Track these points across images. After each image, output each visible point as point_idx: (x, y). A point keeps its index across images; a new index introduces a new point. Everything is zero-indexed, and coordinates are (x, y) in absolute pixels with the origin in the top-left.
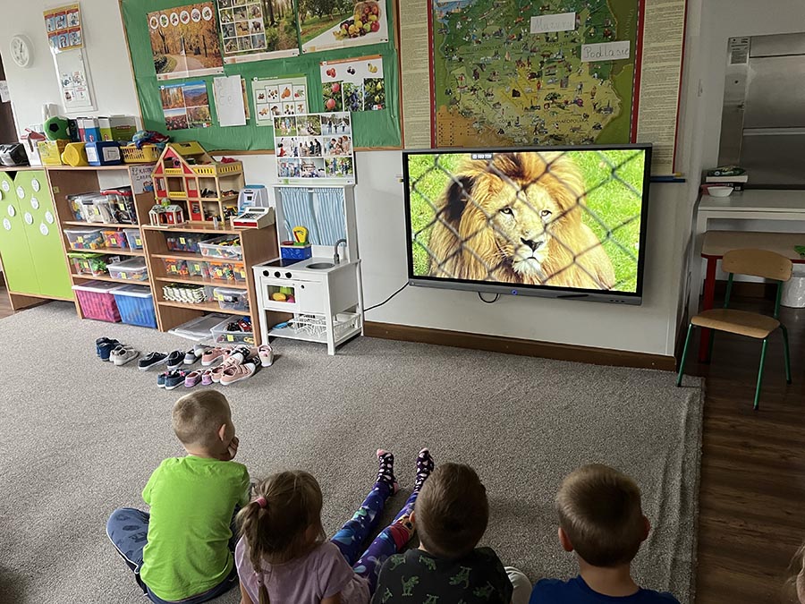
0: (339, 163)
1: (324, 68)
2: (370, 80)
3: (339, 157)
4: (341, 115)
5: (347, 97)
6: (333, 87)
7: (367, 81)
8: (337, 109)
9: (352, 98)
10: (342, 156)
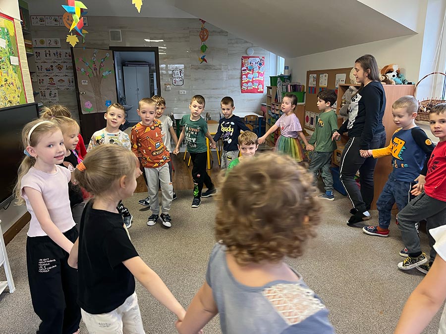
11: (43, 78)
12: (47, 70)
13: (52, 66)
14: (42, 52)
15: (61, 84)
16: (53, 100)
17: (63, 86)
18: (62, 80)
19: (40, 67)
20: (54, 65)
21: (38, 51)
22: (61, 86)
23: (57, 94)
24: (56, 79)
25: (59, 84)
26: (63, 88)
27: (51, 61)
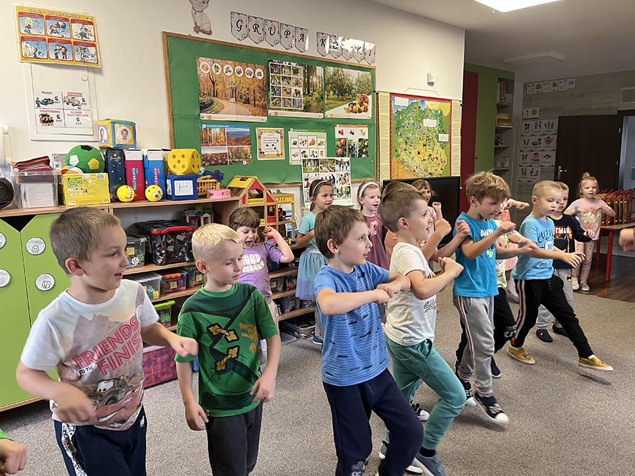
0: (344, 190)
1: (338, 128)
2: (362, 139)
3: (343, 186)
4: (346, 159)
5: (349, 149)
6: (342, 141)
7: (360, 140)
8: (343, 155)
9: (352, 149)
10: (345, 185)
11: (527, 153)
12: (533, 144)
13: (540, 140)
14: (532, 123)
15: (547, 161)
16: (534, 179)
17: (548, 162)
18: (548, 155)
19: (526, 141)
20: (543, 138)
21: (528, 122)
22: (545, 162)
23: (539, 173)
24: (541, 154)
25: (545, 160)
26: (546, 165)
27: (540, 133)
